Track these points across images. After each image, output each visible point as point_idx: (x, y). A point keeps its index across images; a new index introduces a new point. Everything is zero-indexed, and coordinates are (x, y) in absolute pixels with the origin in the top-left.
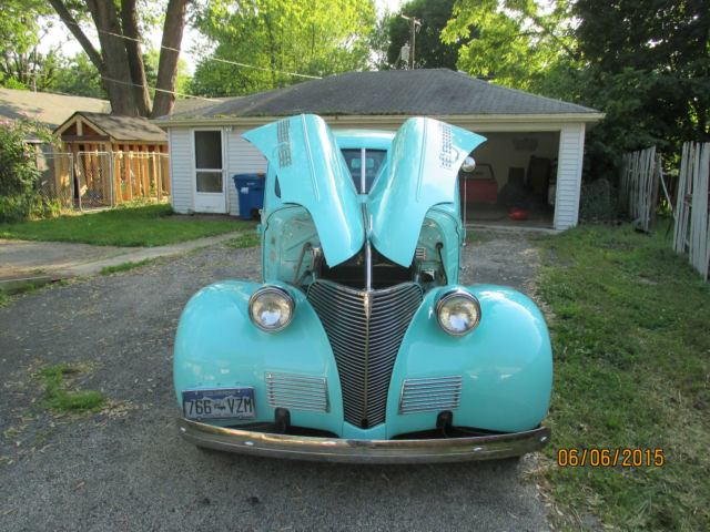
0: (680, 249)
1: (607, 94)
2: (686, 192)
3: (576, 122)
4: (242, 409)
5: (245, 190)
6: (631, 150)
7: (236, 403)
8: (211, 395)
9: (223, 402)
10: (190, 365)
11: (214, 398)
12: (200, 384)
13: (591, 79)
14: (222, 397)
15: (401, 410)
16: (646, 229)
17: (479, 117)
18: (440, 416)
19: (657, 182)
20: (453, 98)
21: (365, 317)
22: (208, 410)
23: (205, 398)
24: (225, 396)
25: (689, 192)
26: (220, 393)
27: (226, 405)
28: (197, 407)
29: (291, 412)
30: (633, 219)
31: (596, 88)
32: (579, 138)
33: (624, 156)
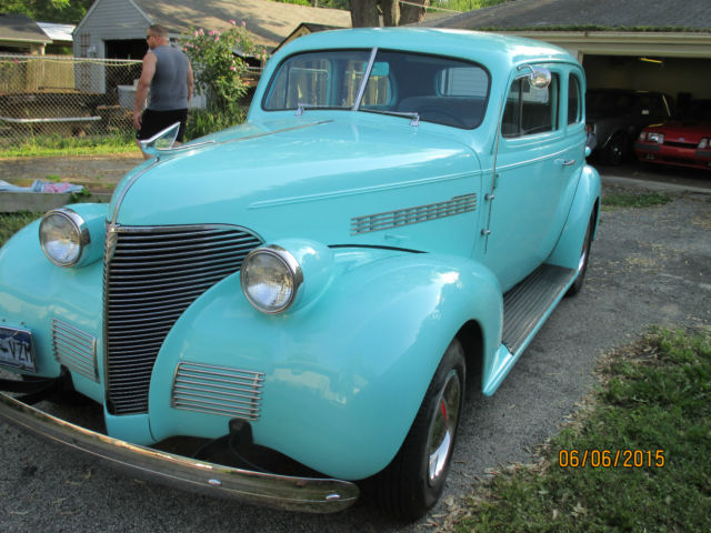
4: (23, 356)
7: (17, 347)
15: (173, 401)
27: (8, 347)
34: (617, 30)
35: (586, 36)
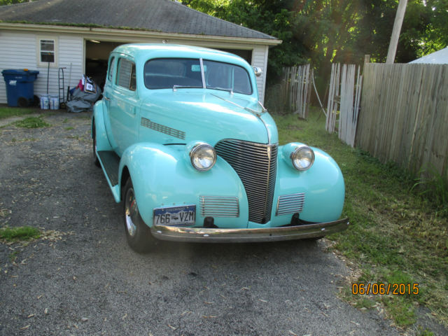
0: (331, 130)
1: (270, 26)
2: (335, 94)
3: (263, 45)
4: (188, 218)
5: (13, 82)
6: (287, 65)
7: (185, 215)
8: (171, 210)
9: (178, 215)
10: (150, 194)
11: (172, 212)
12: (163, 205)
13: (260, 15)
14: (177, 212)
15: (277, 214)
16: (304, 117)
17: (198, 37)
18: (293, 216)
19: (310, 87)
20: (177, 21)
21: (268, 159)
22: (168, 220)
23: (167, 213)
24: (179, 211)
25: (337, 94)
26: (176, 209)
27: (179, 216)
28: (161, 219)
29: (215, 218)
30: (292, 111)
31: (262, 21)
32: (264, 56)
33: (284, 68)
34: (109, 28)
35: (91, 31)
